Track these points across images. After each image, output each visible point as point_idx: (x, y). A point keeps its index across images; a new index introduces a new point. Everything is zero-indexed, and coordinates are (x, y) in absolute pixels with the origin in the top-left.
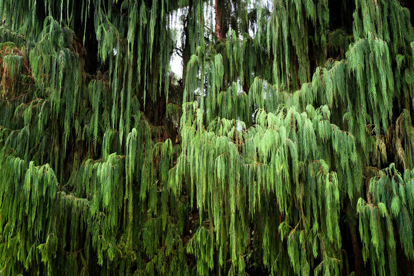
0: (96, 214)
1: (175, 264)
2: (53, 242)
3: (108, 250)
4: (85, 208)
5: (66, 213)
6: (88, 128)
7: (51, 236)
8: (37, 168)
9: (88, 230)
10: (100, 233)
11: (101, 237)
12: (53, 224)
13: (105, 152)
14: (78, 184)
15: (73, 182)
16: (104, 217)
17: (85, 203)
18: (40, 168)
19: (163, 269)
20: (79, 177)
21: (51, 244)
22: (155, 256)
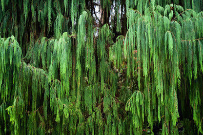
0: (52, 81)
1: (111, 118)
2: (20, 104)
3: (64, 110)
4: (42, 77)
5: (28, 80)
6: (42, 12)
7: (18, 99)
8: (3, 39)
9: (46, 94)
10: (57, 97)
11: (58, 99)
12: (18, 88)
13: (58, 31)
14: (34, 58)
15: (30, 56)
16: (59, 84)
17: (42, 72)
18: (5, 40)
19: (101, 123)
20: (35, 52)
21: (18, 106)
22: (94, 113)
